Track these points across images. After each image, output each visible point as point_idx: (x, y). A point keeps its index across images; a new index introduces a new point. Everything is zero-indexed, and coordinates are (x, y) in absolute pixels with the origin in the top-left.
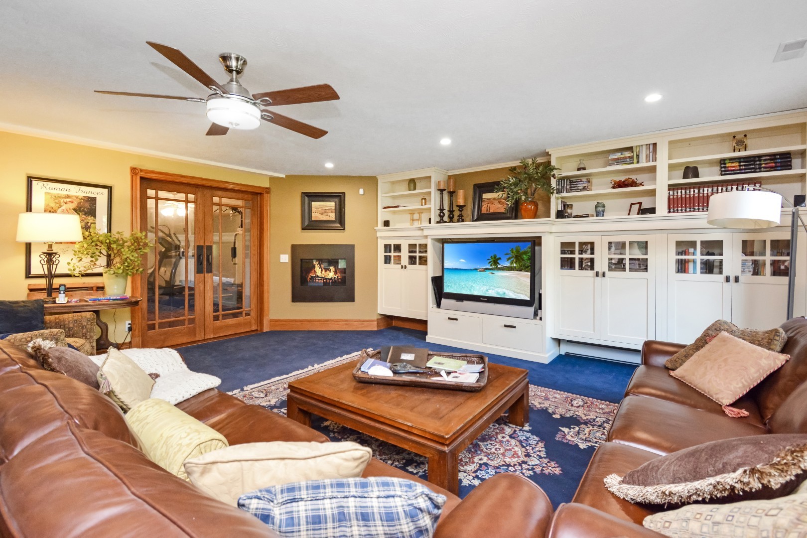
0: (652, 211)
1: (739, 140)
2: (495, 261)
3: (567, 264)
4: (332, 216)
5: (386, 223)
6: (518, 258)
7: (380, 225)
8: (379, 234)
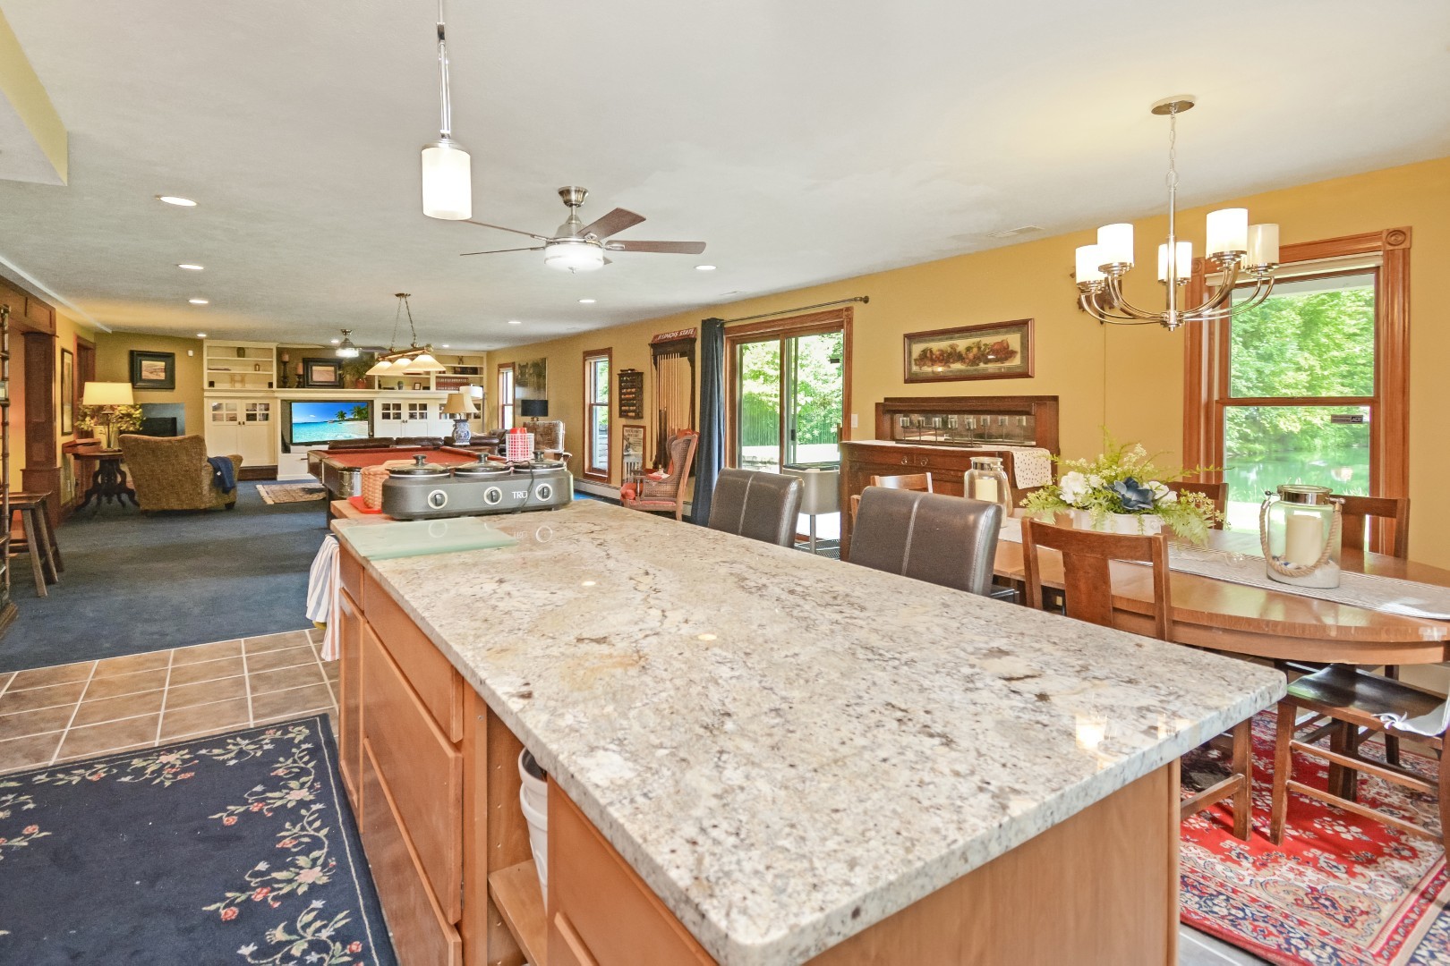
0: (428, 388)
1: (461, 359)
2: (342, 415)
3: (386, 416)
4: (162, 376)
5: (211, 384)
6: (359, 412)
7: (206, 386)
8: (206, 394)
